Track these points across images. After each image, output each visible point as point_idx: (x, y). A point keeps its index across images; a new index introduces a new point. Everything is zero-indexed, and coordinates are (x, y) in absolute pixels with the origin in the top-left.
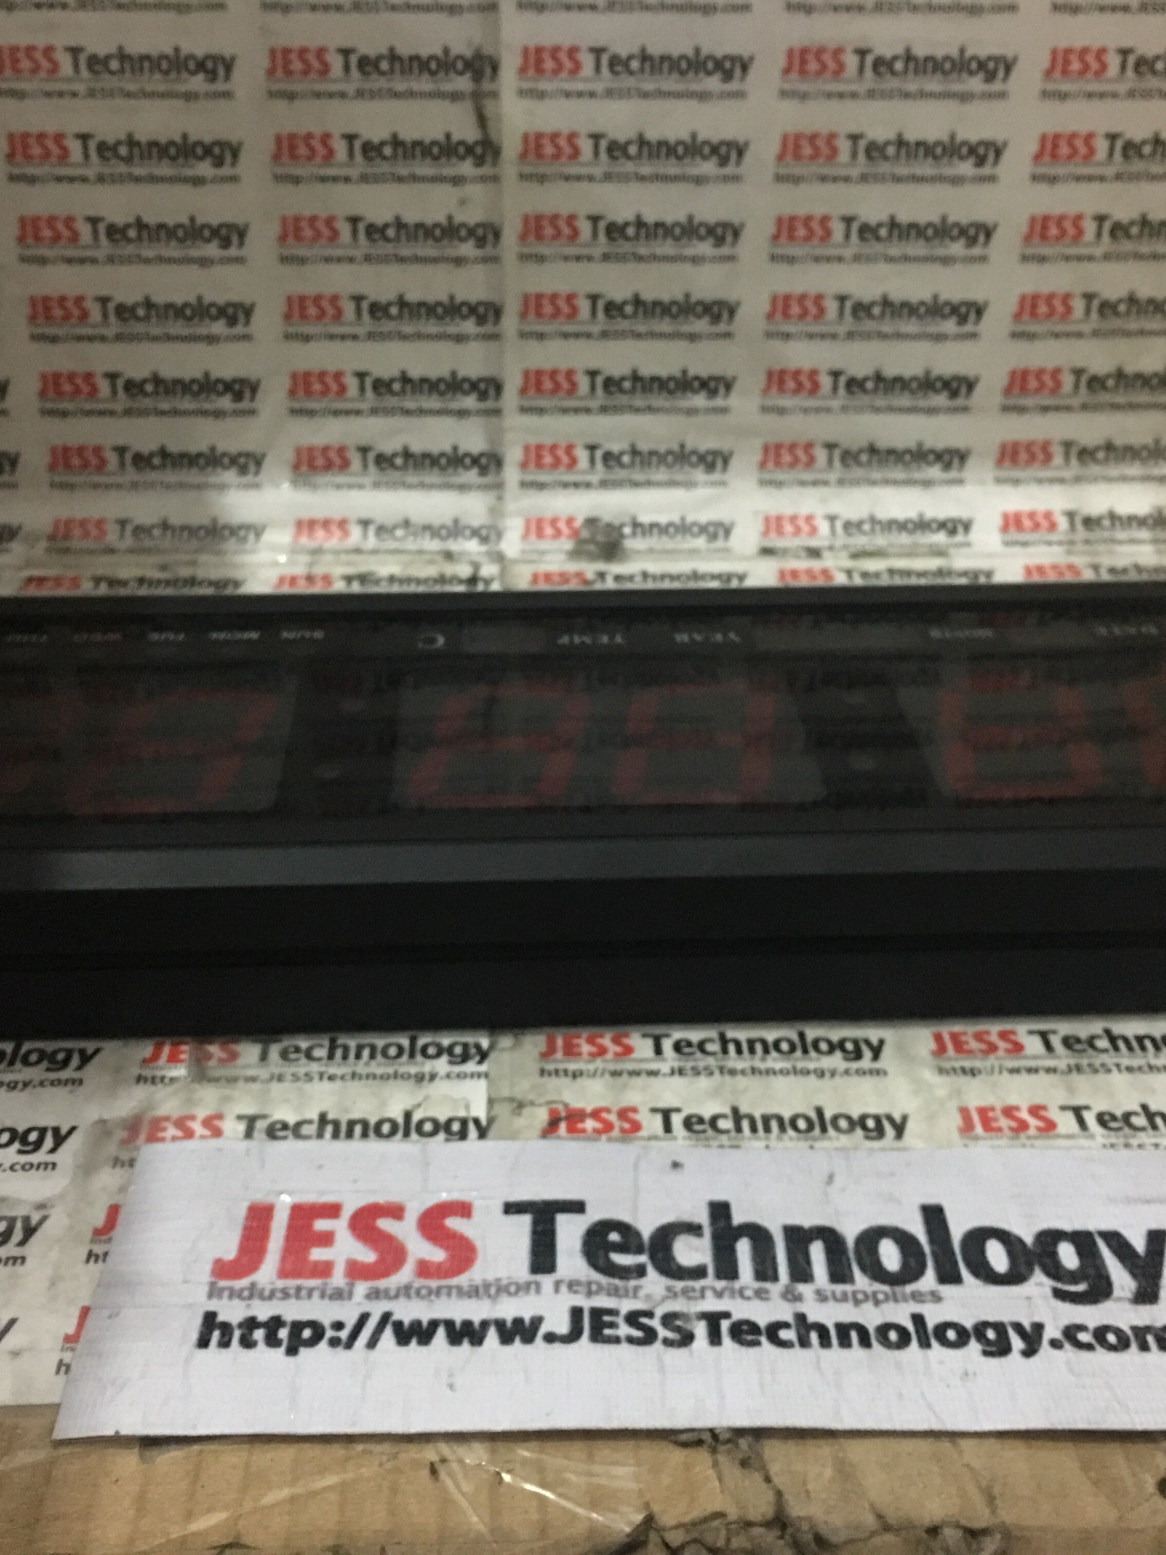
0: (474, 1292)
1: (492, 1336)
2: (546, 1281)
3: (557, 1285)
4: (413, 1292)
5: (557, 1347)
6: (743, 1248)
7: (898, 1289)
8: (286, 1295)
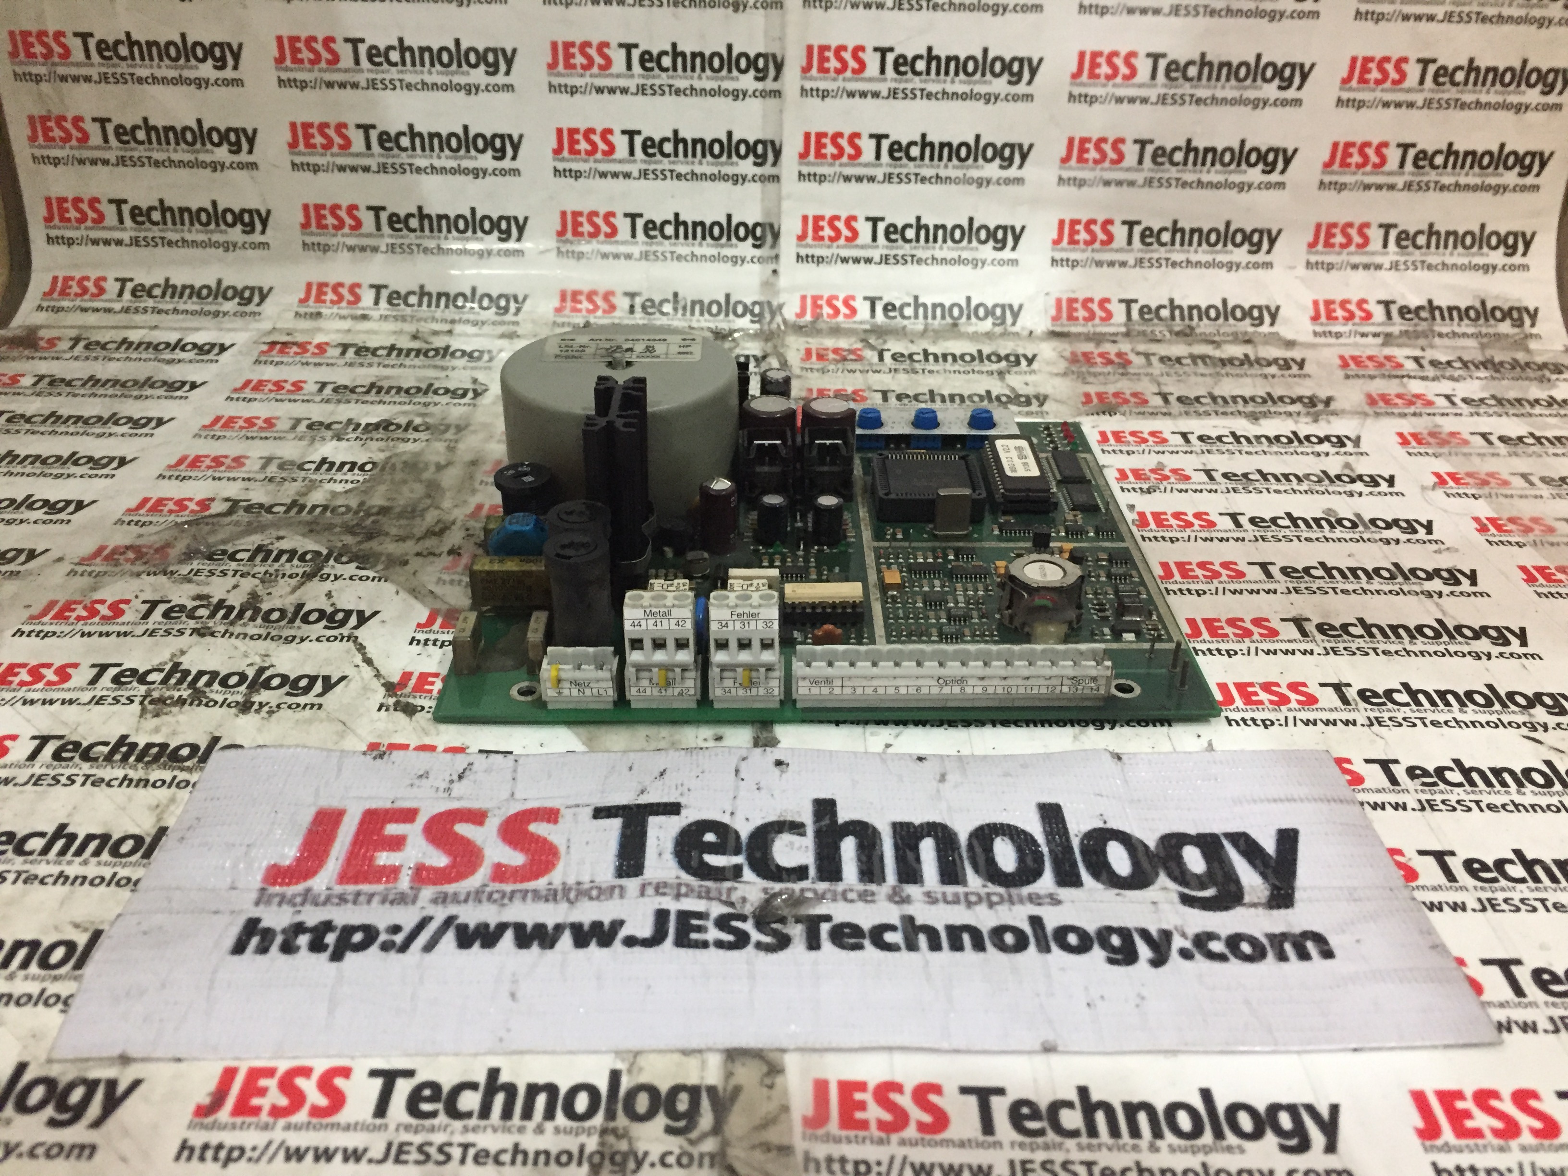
0: (551, 896)
1: (566, 939)
2: (632, 884)
3: (643, 888)
4: (484, 897)
5: (638, 950)
6: (848, 847)
7: (1014, 891)
8: (342, 899)
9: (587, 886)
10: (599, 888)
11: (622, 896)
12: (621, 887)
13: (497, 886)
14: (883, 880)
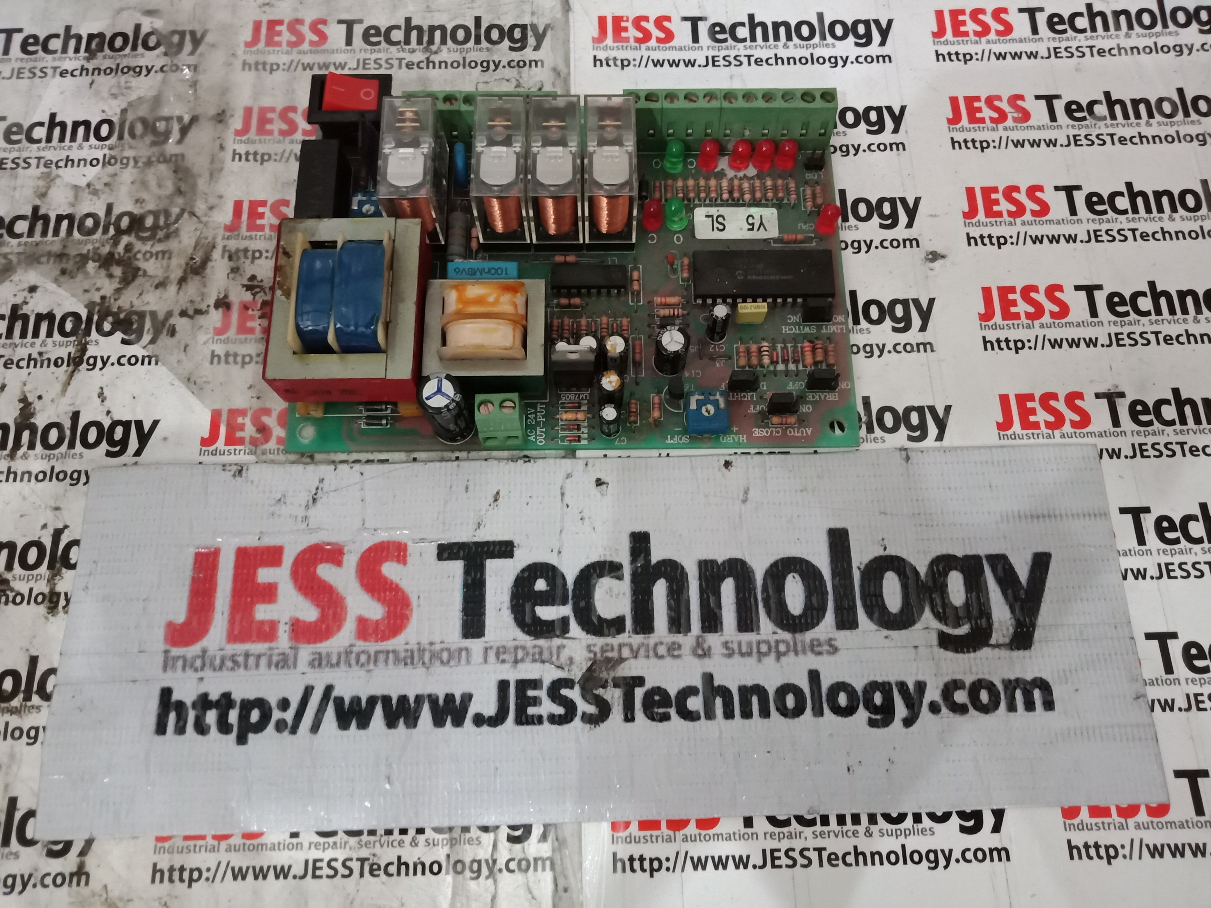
9: (438, 647)
10: (448, 650)
11: (468, 662)
12: (467, 649)
13: (361, 645)
14: (689, 629)
